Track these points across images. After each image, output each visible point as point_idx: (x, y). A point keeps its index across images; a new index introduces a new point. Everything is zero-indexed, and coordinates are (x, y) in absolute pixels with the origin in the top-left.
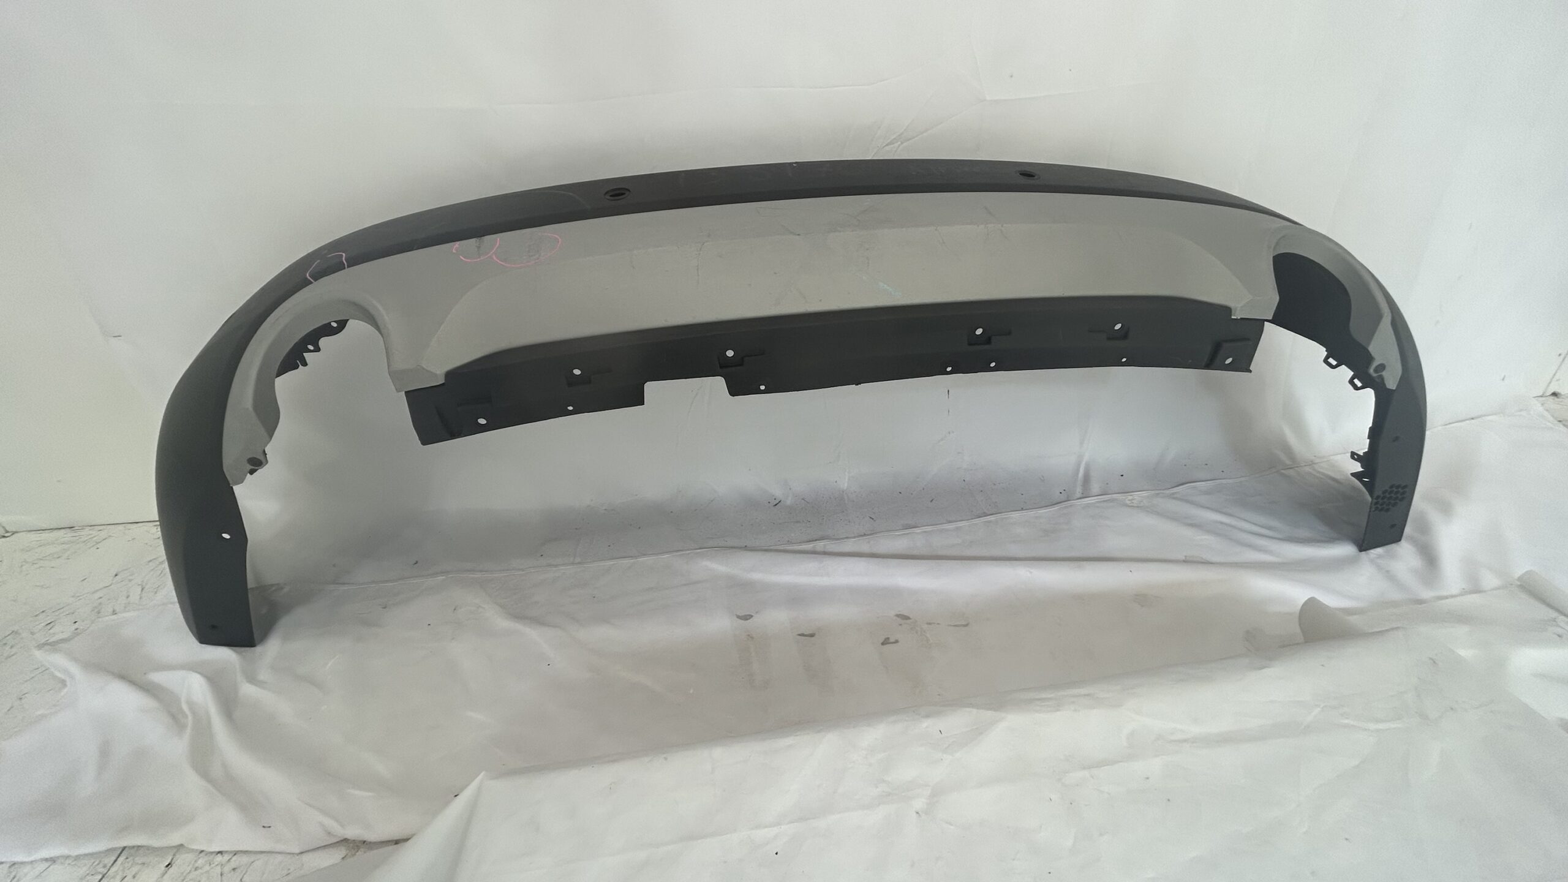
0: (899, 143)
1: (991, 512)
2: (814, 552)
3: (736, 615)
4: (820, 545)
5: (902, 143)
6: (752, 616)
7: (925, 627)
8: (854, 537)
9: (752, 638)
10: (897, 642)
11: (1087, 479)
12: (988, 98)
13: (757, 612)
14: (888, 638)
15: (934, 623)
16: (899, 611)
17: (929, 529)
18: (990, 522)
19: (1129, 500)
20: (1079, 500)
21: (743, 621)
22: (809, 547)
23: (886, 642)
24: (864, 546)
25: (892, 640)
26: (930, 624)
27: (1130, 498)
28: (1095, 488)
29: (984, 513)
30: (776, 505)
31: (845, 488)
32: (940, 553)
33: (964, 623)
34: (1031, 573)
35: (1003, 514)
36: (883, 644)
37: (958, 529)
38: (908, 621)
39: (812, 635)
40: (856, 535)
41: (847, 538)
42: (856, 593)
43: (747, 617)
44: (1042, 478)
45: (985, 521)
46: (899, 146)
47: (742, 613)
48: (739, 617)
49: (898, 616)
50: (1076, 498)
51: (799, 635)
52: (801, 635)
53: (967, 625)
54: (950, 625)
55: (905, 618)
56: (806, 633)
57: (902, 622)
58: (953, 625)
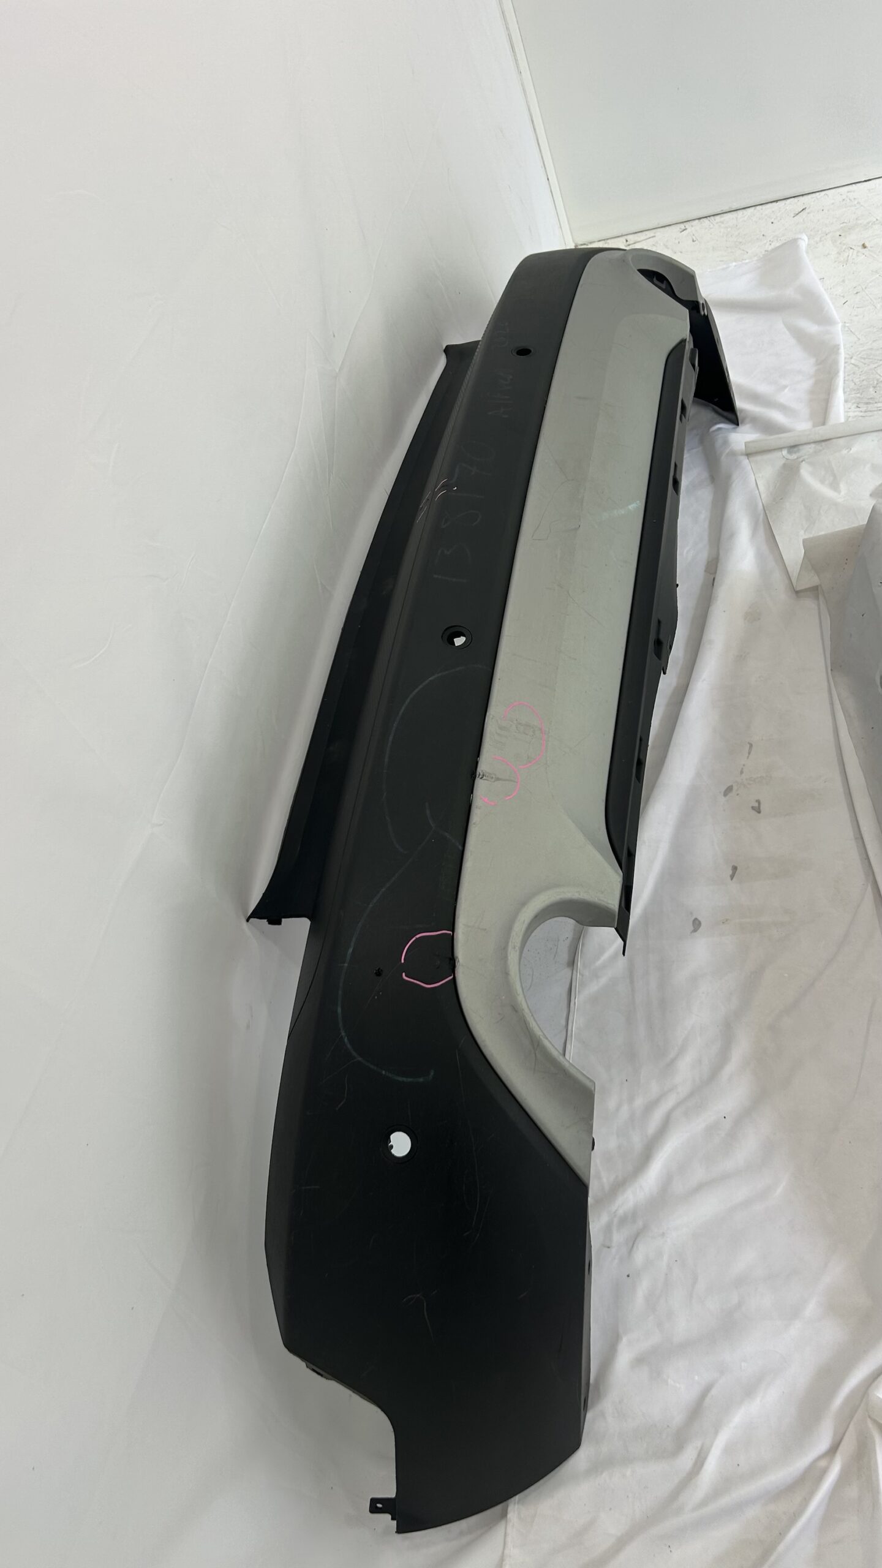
3: (692, 932)
6: (696, 918)
7: (745, 776)
9: (727, 919)
10: (758, 802)
13: (691, 913)
14: (753, 807)
21: (702, 927)
23: (758, 810)
25: (756, 805)
26: (742, 772)
33: (748, 746)
36: (759, 812)
38: (735, 788)
39: (735, 868)
47: (690, 927)
48: (694, 930)
49: (725, 795)
51: (732, 879)
52: (732, 877)
53: (751, 745)
54: (748, 757)
55: (729, 790)
56: (731, 872)
57: (734, 791)
58: (747, 755)
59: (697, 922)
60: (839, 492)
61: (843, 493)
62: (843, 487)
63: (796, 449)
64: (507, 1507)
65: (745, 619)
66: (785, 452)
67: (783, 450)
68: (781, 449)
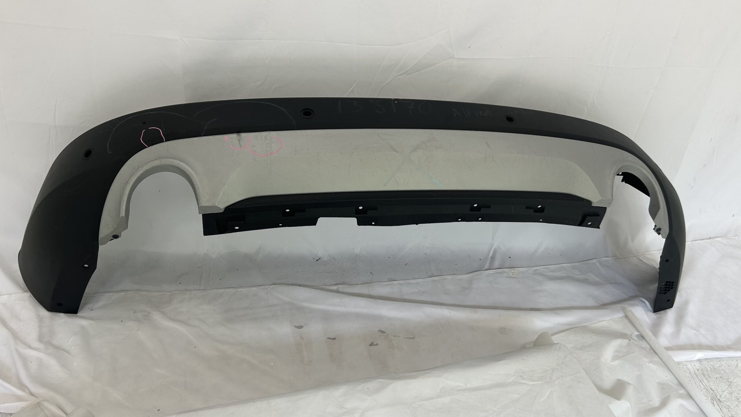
0: (406, 75)
1: (436, 275)
2: (337, 292)
3: (294, 326)
4: (341, 288)
5: (407, 75)
6: (303, 327)
7: (392, 337)
8: (361, 284)
9: (303, 338)
10: (377, 344)
11: (493, 258)
12: (456, 57)
13: (306, 325)
14: (373, 342)
15: (397, 336)
16: (380, 329)
17: (402, 282)
18: (435, 280)
19: (512, 273)
20: (486, 271)
21: (298, 329)
22: (335, 288)
23: (372, 344)
24: (364, 290)
25: (375, 344)
26: (395, 336)
27: (513, 271)
28: (497, 264)
29: (433, 275)
30: (317, 260)
31: (358, 253)
32: (406, 297)
33: (412, 337)
34: (450, 313)
35: (443, 276)
36: (370, 345)
37: (417, 283)
38: (384, 334)
39: (334, 339)
40: (362, 283)
41: (357, 284)
42: (358, 316)
43: (300, 327)
44: (469, 256)
45: (433, 280)
46: (406, 76)
47: (297, 325)
48: (296, 327)
49: (379, 331)
50: (485, 269)
51: (327, 338)
54: (405, 338)
55: (383, 332)
56: (331, 337)
57: (381, 334)
58: (407, 337)
60: (612, 361)
61: (612, 363)
62: (617, 362)
63: (641, 338)
64: (28, 292)
65: (500, 328)
66: (637, 333)
67: (638, 332)
68: (638, 330)
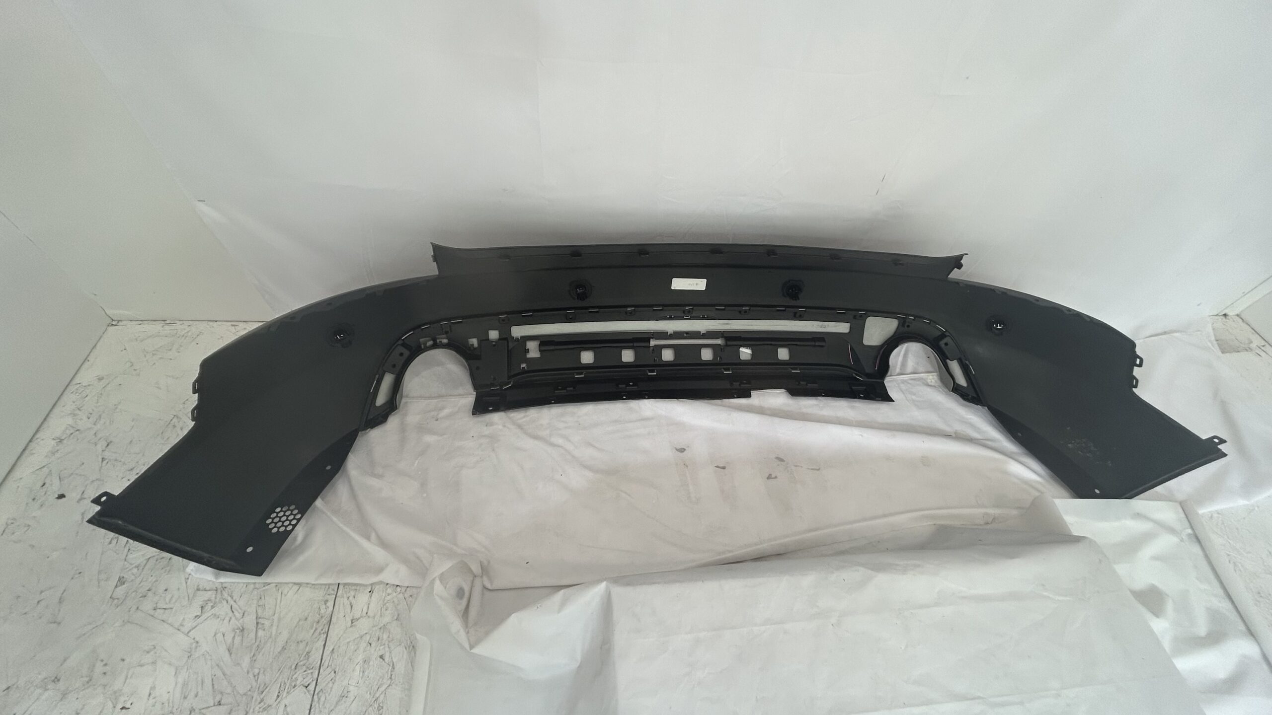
3: (675, 448)
6: (685, 450)
7: (793, 468)
9: (687, 466)
10: (776, 477)
11: (904, 360)
13: (688, 447)
14: (770, 473)
15: (799, 466)
16: (778, 455)
19: (930, 380)
20: (898, 377)
21: (679, 453)
23: (769, 477)
25: (773, 476)
26: (796, 466)
27: (931, 377)
28: (910, 366)
33: (818, 468)
36: (768, 478)
38: (783, 463)
39: (724, 468)
42: (750, 438)
47: (678, 447)
48: (676, 450)
49: (776, 458)
50: (896, 374)
51: (715, 467)
52: (717, 467)
53: (818, 470)
54: (809, 469)
55: (781, 460)
56: (721, 466)
57: (779, 463)
59: (683, 450)
65: (922, 457)
